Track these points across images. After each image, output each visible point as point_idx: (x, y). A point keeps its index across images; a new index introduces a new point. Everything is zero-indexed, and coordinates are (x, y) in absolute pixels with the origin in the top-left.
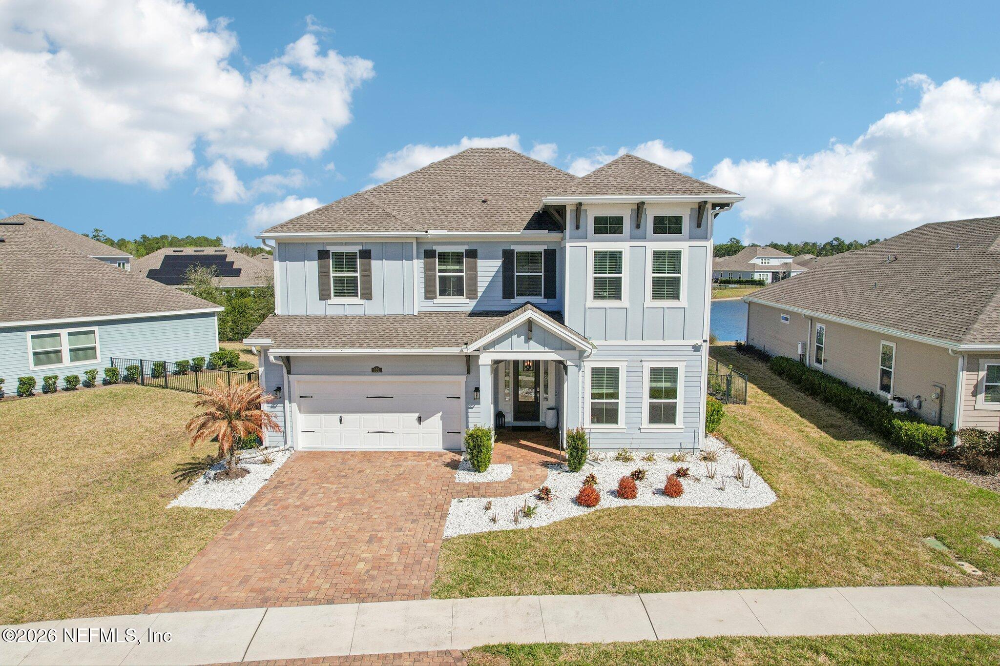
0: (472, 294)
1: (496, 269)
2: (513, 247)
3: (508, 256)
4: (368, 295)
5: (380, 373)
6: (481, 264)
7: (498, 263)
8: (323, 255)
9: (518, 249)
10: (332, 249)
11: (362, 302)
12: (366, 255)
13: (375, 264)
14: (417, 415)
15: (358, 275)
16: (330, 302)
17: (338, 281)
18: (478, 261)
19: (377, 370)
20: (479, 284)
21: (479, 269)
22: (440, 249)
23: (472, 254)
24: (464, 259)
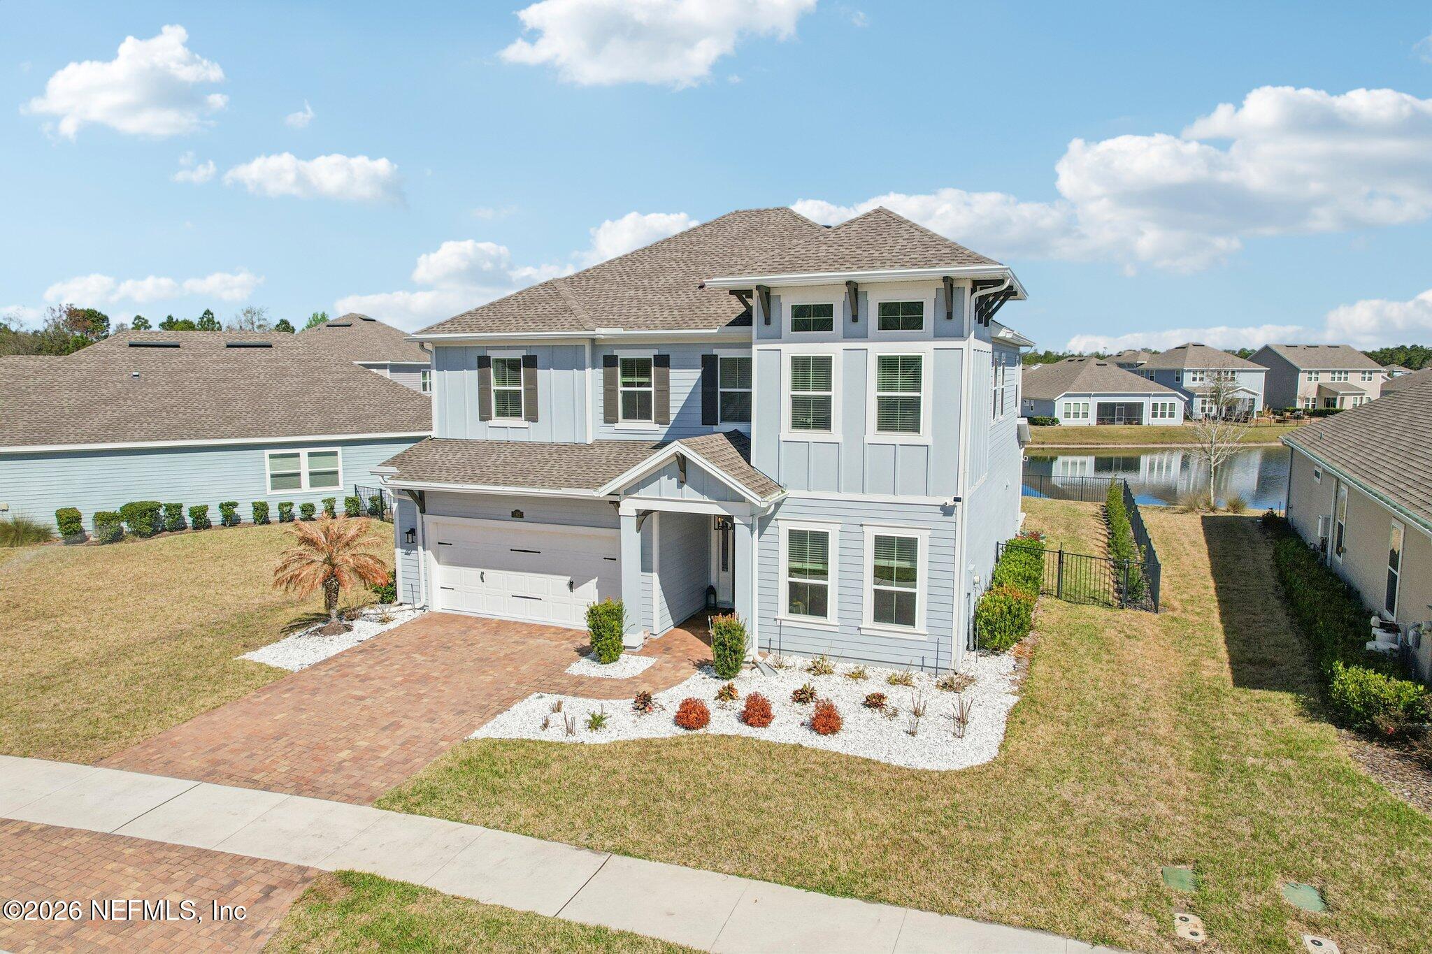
0: (662, 418)
1: (693, 383)
2: (715, 352)
3: (709, 363)
4: (533, 417)
5: (521, 519)
6: (674, 374)
7: (696, 374)
8: (483, 362)
9: (722, 353)
10: (494, 355)
11: (526, 424)
12: (531, 362)
13: (542, 374)
14: (568, 579)
15: (522, 388)
16: (490, 423)
17: (501, 396)
18: (670, 370)
19: (517, 514)
20: (671, 404)
21: (671, 383)
22: (623, 354)
23: (663, 361)
24: (653, 368)
